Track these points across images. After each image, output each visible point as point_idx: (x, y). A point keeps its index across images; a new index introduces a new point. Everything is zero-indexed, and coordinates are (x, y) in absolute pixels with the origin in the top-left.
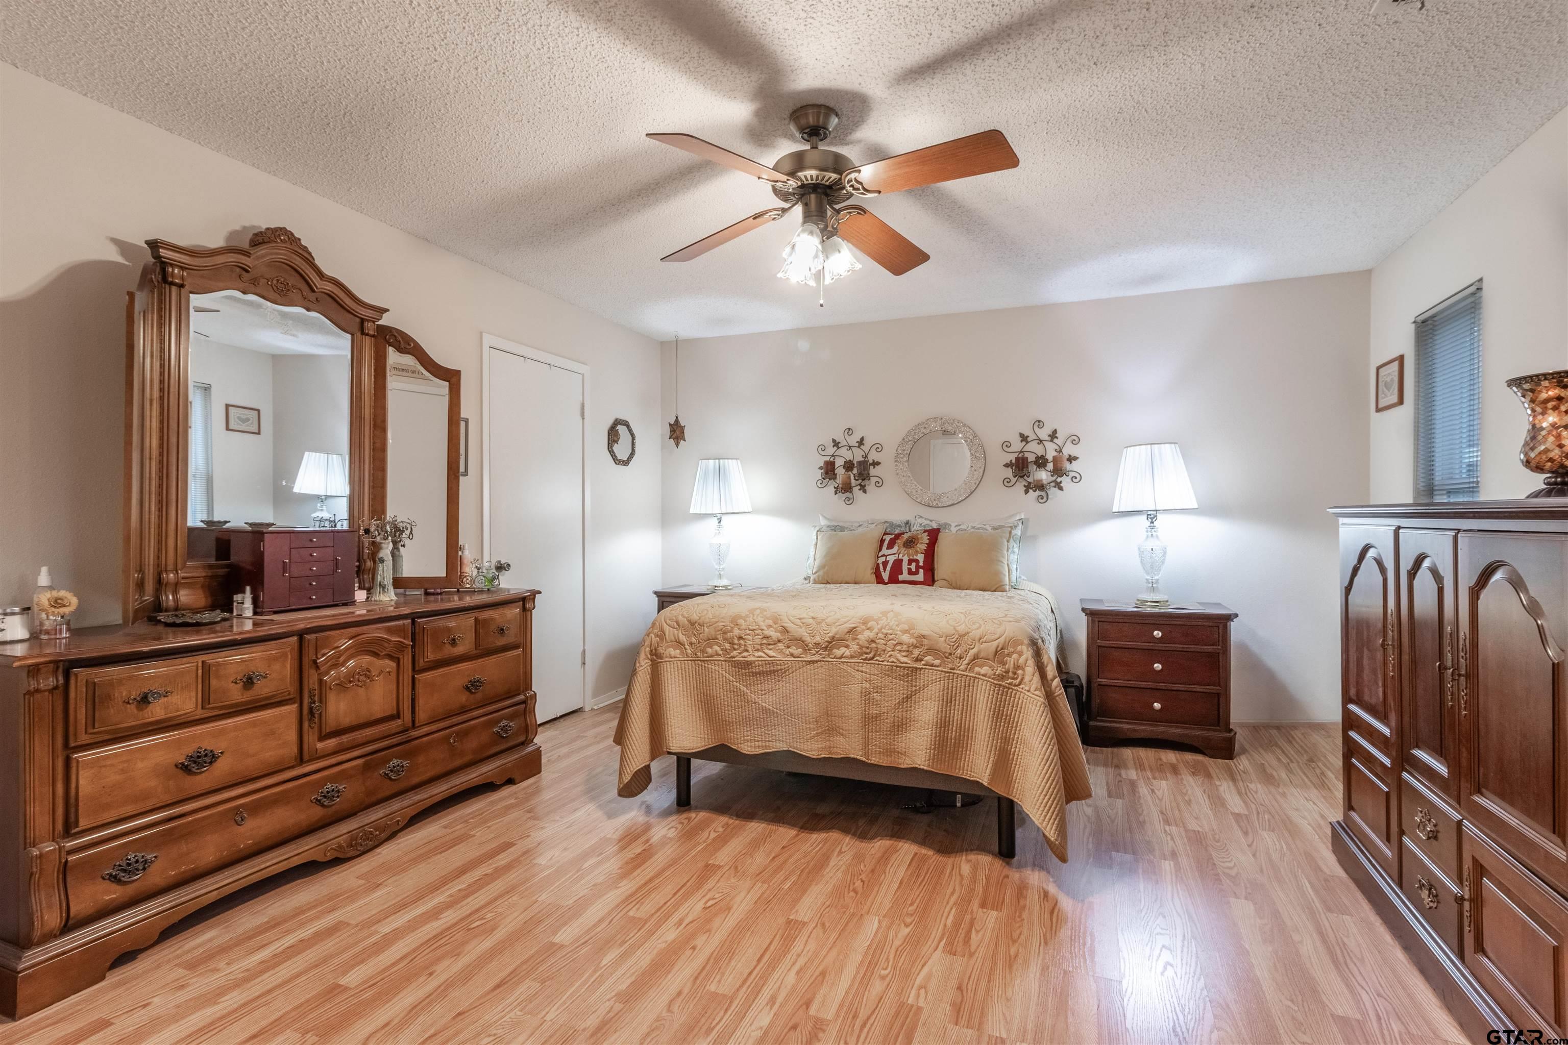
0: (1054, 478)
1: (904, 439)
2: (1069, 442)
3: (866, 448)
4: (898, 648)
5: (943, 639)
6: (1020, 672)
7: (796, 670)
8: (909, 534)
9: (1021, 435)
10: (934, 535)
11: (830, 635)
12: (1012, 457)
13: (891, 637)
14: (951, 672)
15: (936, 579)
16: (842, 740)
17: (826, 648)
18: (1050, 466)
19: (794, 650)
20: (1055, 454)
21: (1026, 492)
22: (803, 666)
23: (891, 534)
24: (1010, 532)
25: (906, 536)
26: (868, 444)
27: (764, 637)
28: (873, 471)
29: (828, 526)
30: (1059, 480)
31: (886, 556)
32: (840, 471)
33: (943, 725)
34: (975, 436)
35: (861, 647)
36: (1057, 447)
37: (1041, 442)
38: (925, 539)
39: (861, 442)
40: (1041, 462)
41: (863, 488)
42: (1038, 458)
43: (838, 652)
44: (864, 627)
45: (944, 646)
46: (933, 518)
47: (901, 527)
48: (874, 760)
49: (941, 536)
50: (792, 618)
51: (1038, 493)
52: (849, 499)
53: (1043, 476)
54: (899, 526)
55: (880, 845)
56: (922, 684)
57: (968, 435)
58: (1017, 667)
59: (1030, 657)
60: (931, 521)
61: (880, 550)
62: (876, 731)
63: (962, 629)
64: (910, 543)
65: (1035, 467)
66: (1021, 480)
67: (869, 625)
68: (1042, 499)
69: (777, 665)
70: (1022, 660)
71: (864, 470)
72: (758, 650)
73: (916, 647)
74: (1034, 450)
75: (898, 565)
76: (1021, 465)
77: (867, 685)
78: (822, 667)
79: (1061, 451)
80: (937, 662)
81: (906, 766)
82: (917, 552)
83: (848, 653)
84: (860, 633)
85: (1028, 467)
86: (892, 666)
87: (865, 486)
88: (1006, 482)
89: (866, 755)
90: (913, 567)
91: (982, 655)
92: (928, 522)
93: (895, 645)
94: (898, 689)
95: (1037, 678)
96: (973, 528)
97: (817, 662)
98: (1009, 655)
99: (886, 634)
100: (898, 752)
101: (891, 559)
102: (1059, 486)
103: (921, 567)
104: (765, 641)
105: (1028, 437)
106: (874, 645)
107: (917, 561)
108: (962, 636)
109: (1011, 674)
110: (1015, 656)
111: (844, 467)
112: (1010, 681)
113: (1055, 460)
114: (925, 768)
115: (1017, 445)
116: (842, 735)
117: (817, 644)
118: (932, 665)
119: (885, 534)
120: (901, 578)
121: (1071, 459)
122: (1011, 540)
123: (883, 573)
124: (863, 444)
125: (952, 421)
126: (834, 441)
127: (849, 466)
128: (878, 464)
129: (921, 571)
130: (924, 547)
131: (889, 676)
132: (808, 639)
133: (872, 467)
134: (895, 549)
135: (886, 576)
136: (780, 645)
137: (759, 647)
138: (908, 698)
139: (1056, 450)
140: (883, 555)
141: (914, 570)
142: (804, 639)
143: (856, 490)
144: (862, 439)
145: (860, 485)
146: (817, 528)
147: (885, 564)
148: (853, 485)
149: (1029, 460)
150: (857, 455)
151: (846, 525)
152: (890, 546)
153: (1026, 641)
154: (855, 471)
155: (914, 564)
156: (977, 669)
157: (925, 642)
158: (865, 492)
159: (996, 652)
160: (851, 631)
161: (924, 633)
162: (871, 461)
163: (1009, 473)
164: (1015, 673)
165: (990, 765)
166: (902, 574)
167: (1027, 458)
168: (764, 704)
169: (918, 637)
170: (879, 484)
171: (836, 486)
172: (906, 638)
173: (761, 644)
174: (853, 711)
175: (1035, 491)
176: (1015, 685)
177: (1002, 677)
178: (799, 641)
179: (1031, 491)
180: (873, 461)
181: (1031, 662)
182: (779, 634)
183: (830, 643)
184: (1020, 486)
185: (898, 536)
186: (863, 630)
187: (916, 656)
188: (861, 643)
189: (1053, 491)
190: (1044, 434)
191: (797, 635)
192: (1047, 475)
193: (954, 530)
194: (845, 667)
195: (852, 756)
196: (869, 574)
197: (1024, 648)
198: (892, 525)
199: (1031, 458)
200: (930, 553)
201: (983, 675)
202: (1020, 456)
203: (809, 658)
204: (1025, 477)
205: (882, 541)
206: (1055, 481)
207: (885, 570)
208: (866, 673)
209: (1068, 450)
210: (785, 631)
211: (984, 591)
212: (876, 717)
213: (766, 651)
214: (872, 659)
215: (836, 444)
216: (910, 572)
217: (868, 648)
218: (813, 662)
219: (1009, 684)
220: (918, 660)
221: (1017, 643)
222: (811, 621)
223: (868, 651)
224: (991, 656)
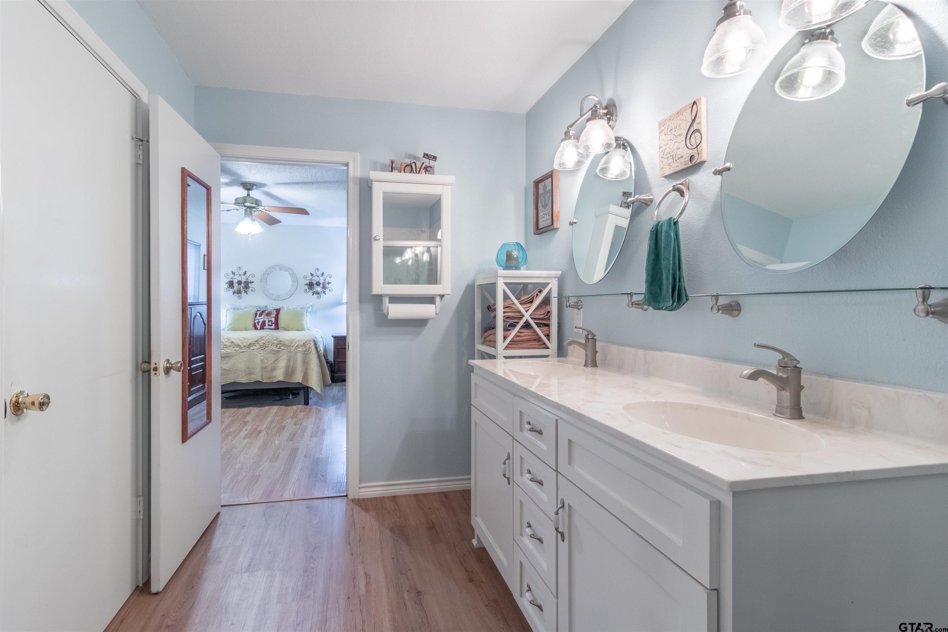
0: (323, 290)
1: (264, 273)
2: (328, 277)
3: (247, 275)
4: (273, 345)
5: (287, 341)
6: (310, 349)
7: (237, 355)
8: (268, 311)
9: (311, 274)
10: (278, 311)
11: (249, 343)
12: (308, 282)
13: (271, 342)
14: (290, 351)
15: (279, 327)
16: (254, 376)
17: (248, 347)
18: (321, 286)
19: (236, 349)
20: (323, 281)
21: (313, 295)
22: (240, 354)
23: (260, 311)
24: (307, 310)
25: (267, 312)
26: (248, 274)
27: (225, 345)
28: (250, 285)
29: (231, 308)
30: (325, 291)
31: (259, 319)
32: (235, 285)
33: (287, 367)
34: (294, 273)
35: (260, 346)
36: (324, 279)
37: (318, 276)
38: (275, 312)
39: (245, 273)
40: (318, 284)
41: (246, 292)
42: (317, 282)
43: (252, 348)
44: (261, 340)
45: (287, 343)
46: (277, 305)
47: (264, 308)
48: (265, 381)
49: (281, 311)
50: (235, 338)
51: (317, 295)
52: (239, 297)
53: (319, 289)
54: (263, 308)
55: (266, 408)
56: (281, 355)
57: (291, 272)
58: (310, 348)
59: (313, 345)
60: (276, 306)
61: (256, 317)
62: (265, 372)
63: (293, 338)
64: (269, 314)
65: (316, 285)
66: (311, 290)
67: (263, 339)
68: (319, 297)
69: (230, 354)
70: (311, 346)
71: (247, 285)
72: (222, 350)
73: (278, 344)
74: (315, 279)
75: (264, 323)
76: (311, 285)
77: (263, 357)
78: (246, 353)
79: (325, 280)
80: (286, 348)
81: (275, 381)
82: (271, 318)
83: (256, 348)
84: (260, 341)
85: (313, 286)
86: (271, 351)
87: (247, 291)
88: (305, 291)
89: (262, 379)
90: (270, 323)
91: (299, 345)
92: (275, 306)
93: (272, 344)
94: (273, 358)
95: (315, 350)
96: (293, 308)
97: (244, 352)
98: (307, 345)
99: (269, 341)
100: (273, 377)
101: (261, 321)
102: (324, 293)
103: (273, 323)
104: (225, 346)
105: (313, 274)
106: (265, 345)
107: (272, 321)
108: (293, 340)
109: (308, 350)
110: (309, 345)
111: (237, 283)
112: (307, 352)
113: (323, 283)
114: (282, 380)
115: (309, 277)
116: (254, 374)
117: (245, 346)
118: (284, 349)
119: (257, 311)
120: (265, 327)
121: (329, 283)
122: (307, 312)
123: (257, 326)
124: (246, 274)
125: (284, 267)
126: (232, 272)
127: (239, 283)
128: (253, 282)
129: (273, 325)
130: (274, 316)
131: (270, 354)
132: (241, 345)
133: (250, 284)
134: (262, 317)
135: (259, 327)
136: (231, 348)
137: (223, 349)
138: (276, 360)
139: (323, 280)
140: (257, 319)
141: (270, 324)
142: (240, 344)
143: (243, 293)
144: (246, 272)
145: (245, 291)
146: (226, 309)
147: (258, 323)
148: (241, 291)
149: (314, 283)
150: (243, 279)
151: (239, 308)
152: (260, 315)
153: (312, 341)
154: (243, 285)
155: (270, 322)
156: (298, 349)
157: (282, 342)
158: (247, 294)
159: (303, 344)
160: (257, 341)
161: (282, 340)
162: (250, 281)
163: (307, 287)
164: (309, 350)
165: (302, 377)
166: (265, 326)
167: (313, 283)
168: (225, 368)
169: (279, 341)
170: (253, 291)
171: (234, 291)
172: (275, 342)
173: (223, 348)
174: (258, 366)
175: (316, 295)
176: (309, 353)
177: (305, 351)
178: (238, 346)
179: (314, 294)
180: (251, 281)
181: (313, 346)
182: (230, 344)
183: (249, 345)
184: (311, 293)
185: (263, 312)
186: (261, 341)
187: (279, 347)
188: (260, 344)
189: (322, 295)
190: (319, 273)
191: (236, 344)
192: (321, 289)
193: (286, 309)
194: (255, 352)
195: (258, 380)
196: (252, 326)
197: (312, 342)
198: (260, 307)
199: (315, 282)
200: (277, 318)
201: (300, 351)
202: (311, 281)
203: (242, 351)
204: (312, 289)
205: (256, 314)
206: (323, 291)
207: (258, 325)
208: (262, 354)
209: (328, 280)
210: (232, 342)
211: (298, 331)
212: (266, 367)
213: (225, 350)
214: (264, 349)
215: (233, 273)
216: (269, 325)
217: (263, 346)
218: (243, 352)
219: (307, 353)
220: (279, 348)
221: (310, 341)
222: (242, 339)
223: (263, 347)
224: (302, 345)
